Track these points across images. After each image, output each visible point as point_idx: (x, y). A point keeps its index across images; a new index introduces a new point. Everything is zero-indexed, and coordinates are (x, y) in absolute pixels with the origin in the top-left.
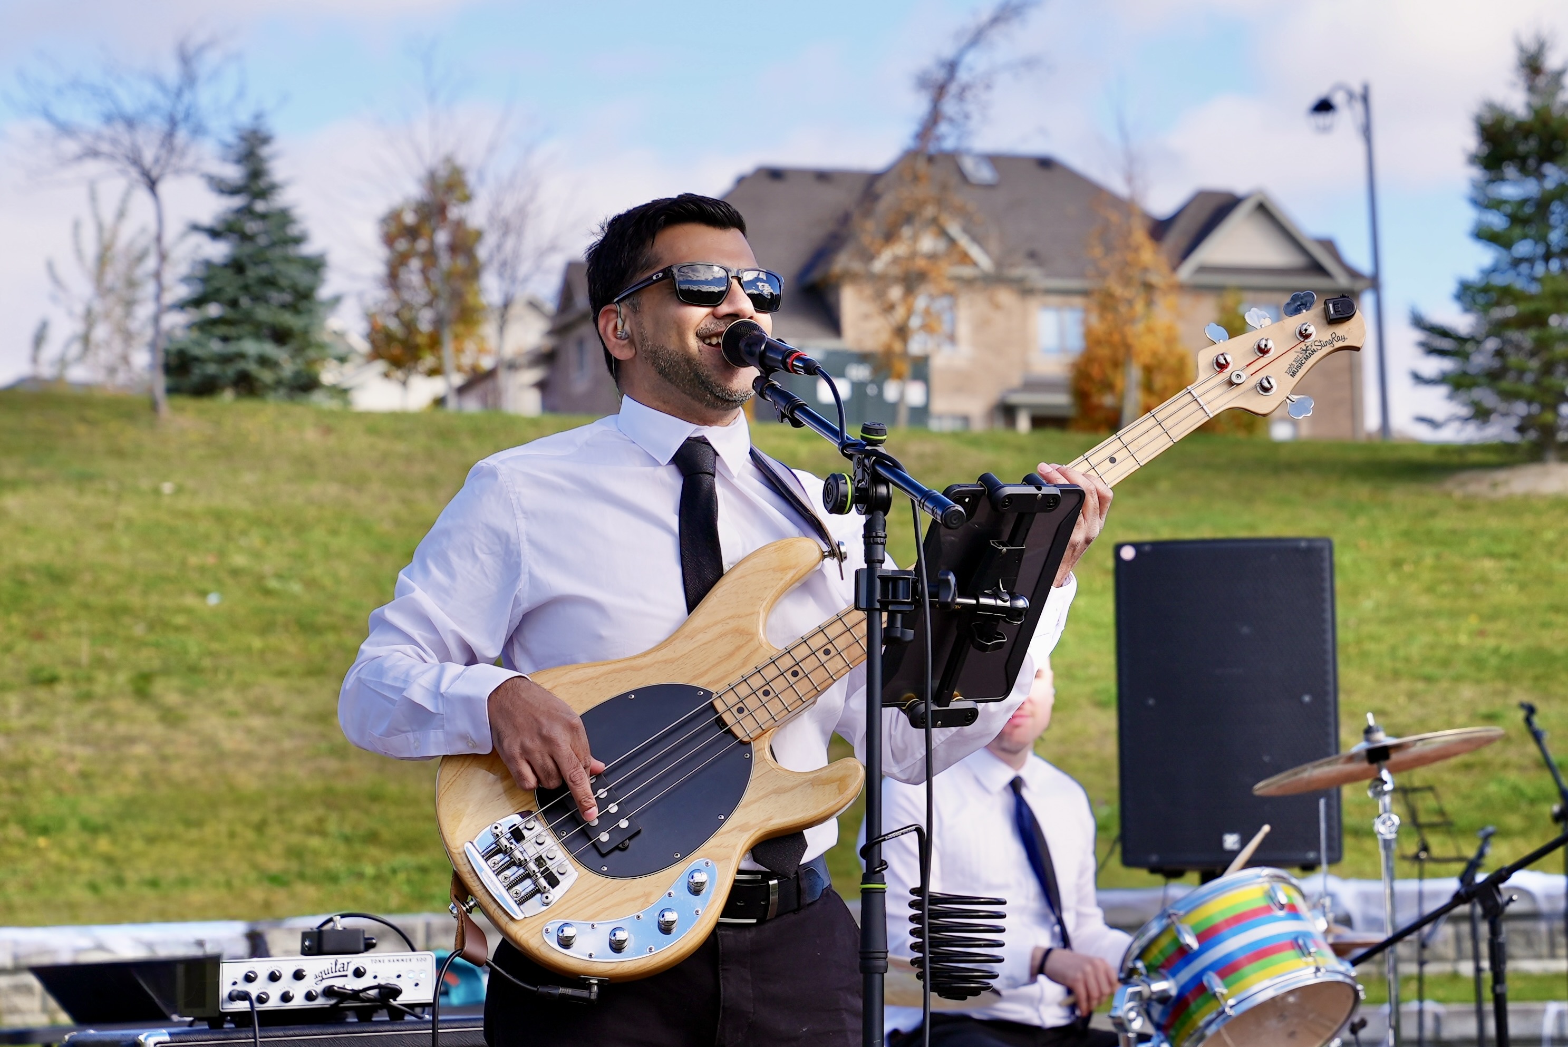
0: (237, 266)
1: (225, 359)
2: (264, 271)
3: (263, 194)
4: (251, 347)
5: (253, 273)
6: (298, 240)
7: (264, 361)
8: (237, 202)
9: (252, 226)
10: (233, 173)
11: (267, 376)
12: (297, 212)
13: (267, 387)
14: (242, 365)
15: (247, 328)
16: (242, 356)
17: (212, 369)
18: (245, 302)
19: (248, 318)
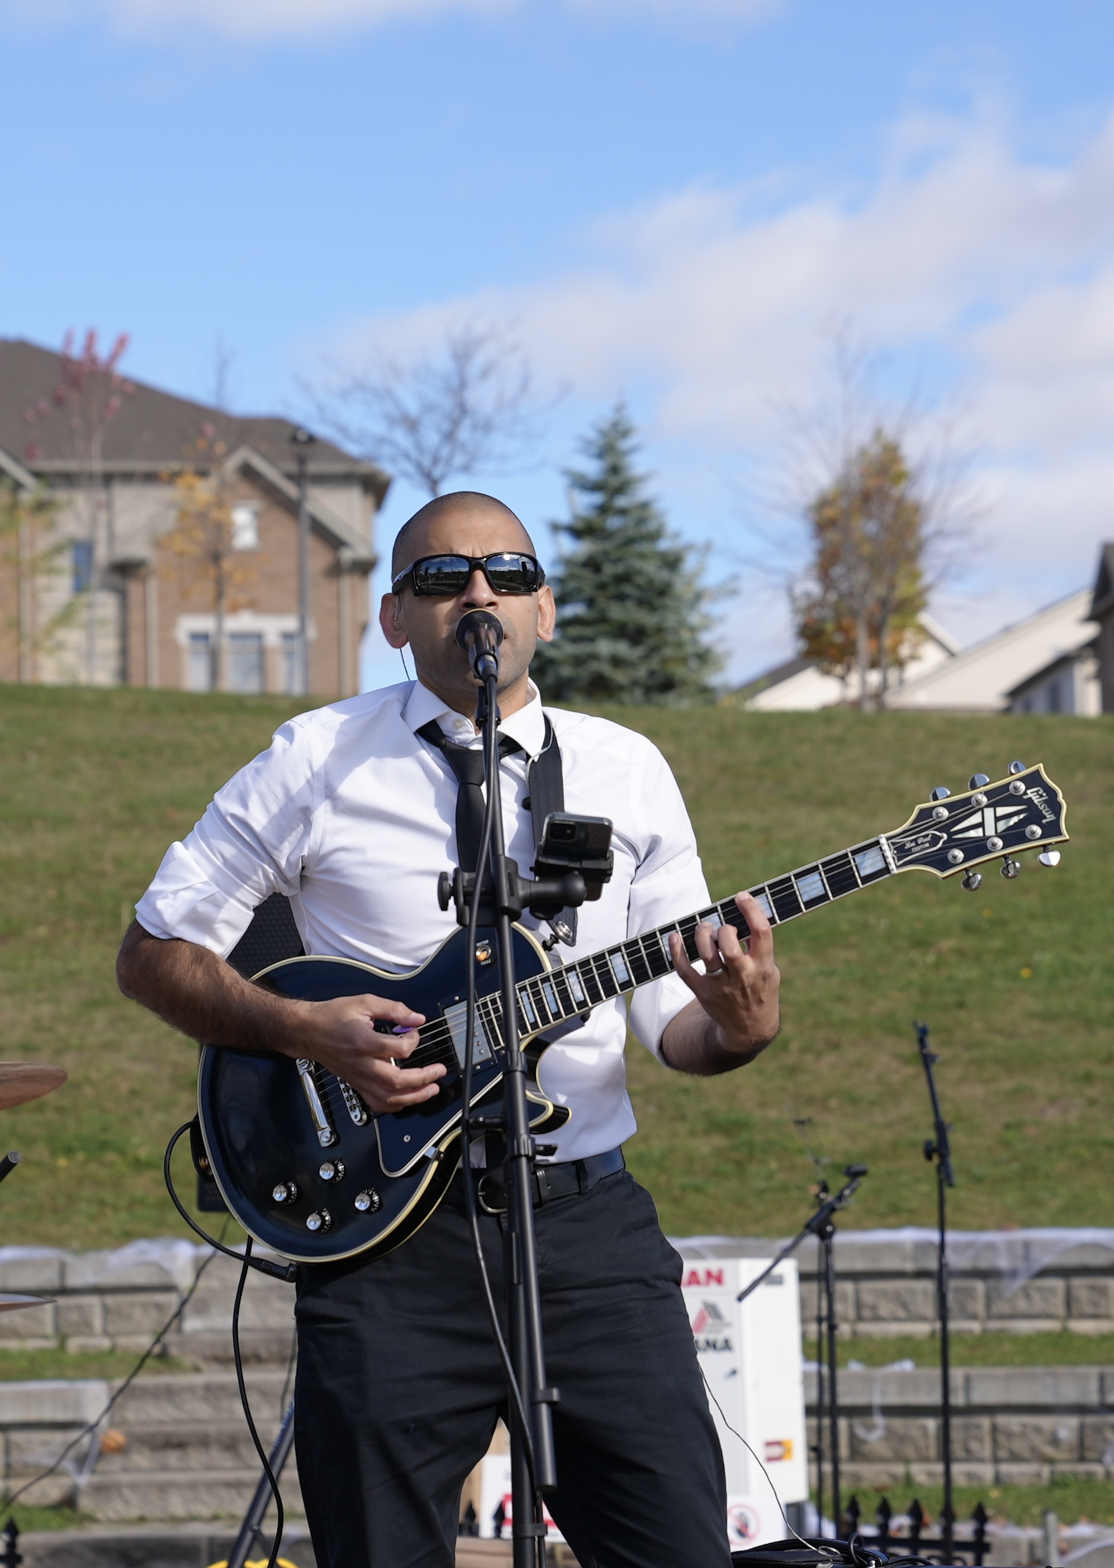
0: (592, 564)
1: (579, 661)
2: (620, 568)
3: (621, 489)
4: (605, 647)
5: (609, 570)
6: (654, 536)
7: (616, 661)
8: (597, 498)
9: (613, 523)
10: (592, 468)
11: (620, 677)
12: (659, 507)
13: (621, 688)
14: (594, 666)
15: (603, 628)
16: (594, 657)
17: (566, 671)
18: (601, 601)
19: (603, 619)
